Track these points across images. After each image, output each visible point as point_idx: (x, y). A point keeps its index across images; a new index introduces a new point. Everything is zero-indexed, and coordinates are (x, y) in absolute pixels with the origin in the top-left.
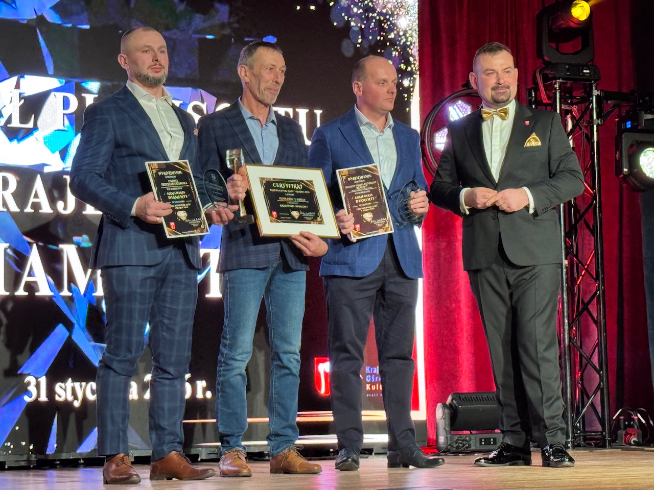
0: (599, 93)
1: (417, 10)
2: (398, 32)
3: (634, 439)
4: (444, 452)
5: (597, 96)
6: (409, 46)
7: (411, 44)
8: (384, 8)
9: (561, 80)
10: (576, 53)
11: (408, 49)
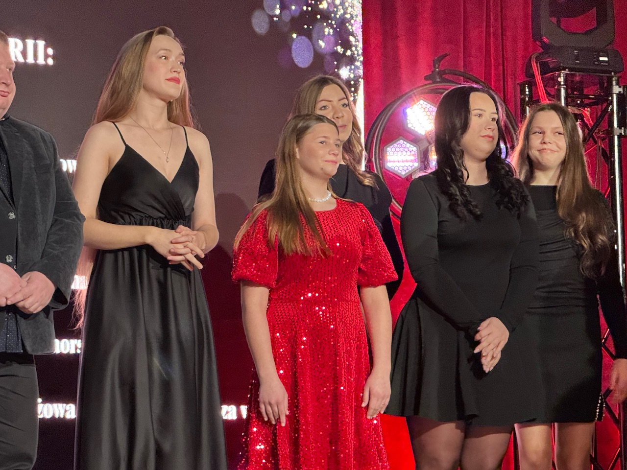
0: (621, 90)
5: (619, 95)
9: (567, 71)
10: (587, 33)
11: (347, 24)
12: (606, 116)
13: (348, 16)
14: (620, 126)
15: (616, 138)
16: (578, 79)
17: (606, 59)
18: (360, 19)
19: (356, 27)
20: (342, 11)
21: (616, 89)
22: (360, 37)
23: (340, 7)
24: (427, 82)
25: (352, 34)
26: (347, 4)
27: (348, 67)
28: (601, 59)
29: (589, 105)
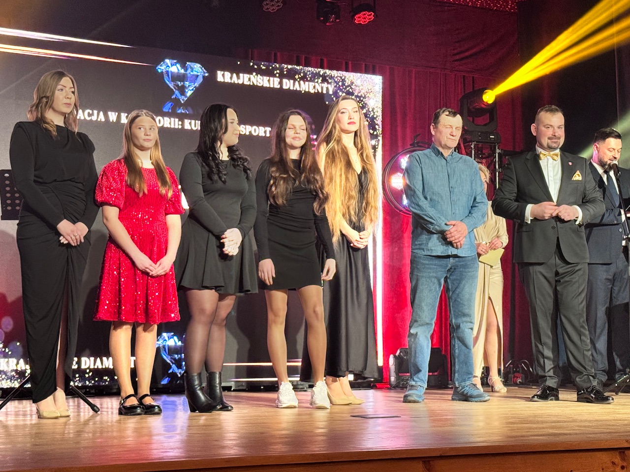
0: (500, 151)
1: (381, 94)
2: (369, 109)
3: (519, 380)
4: (394, 387)
5: (499, 153)
6: (375, 118)
7: (377, 117)
8: (359, 92)
9: (475, 143)
10: (485, 125)
11: (375, 120)
12: (493, 163)
13: (375, 116)
14: (499, 168)
15: (497, 173)
16: (480, 146)
17: (493, 137)
18: (381, 117)
19: (379, 121)
20: (372, 114)
21: (498, 151)
22: (381, 126)
23: (372, 112)
24: (411, 147)
25: (377, 124)
26: (375, 111)
27: (375, 140)
28: (491, 137)
29: (485, 158)
